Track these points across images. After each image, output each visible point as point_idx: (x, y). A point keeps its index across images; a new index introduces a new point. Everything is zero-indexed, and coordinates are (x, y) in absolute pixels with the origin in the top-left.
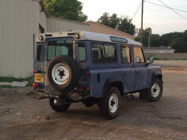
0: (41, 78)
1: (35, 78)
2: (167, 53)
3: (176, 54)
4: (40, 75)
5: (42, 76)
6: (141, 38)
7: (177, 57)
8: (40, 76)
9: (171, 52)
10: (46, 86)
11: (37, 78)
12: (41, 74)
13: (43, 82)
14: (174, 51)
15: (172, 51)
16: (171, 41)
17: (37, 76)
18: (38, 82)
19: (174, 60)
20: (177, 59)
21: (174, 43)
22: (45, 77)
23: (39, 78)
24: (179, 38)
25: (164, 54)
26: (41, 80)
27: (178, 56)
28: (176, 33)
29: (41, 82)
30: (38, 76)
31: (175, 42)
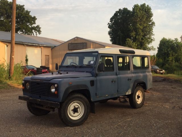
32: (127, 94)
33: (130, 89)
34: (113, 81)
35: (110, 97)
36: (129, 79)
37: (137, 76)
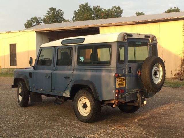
0: (123, 82)
1: (117, 83)
4: (122, 79)
5: (124, 80)
10: (127, 90)
11: (119, 83)
13: (125, 86)
17: (118, 81)
18: (120, 87)
22: (126, 80)
23: (121, 82)
26: (123, 84)
29: (123, 86)
30: (119, 80)
32: (64, 95)
33: (68, 90)
34: (47, 76)
35: (44, 92)
36: (67, 77)
37: (79, 75)
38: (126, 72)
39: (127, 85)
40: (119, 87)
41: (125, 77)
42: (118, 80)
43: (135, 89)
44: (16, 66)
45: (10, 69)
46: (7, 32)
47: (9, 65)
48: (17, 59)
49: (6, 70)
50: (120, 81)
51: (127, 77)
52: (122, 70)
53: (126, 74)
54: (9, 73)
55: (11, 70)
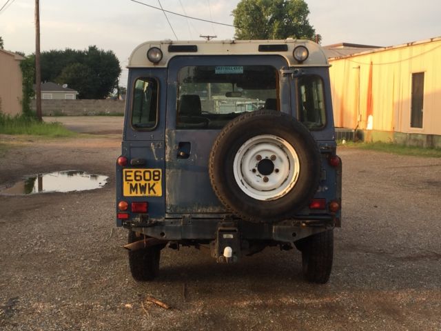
0: (152, 182)
1: (125, 183)
2: (62, 100)
3: (83, 101)
4: (147, 174)
5: (155, 176)
6: (37, 61)
7: (85, 110)
8: (147, 177)
9: (69, 98)
10: (171, 206)
11: (134, 183)
12: (152, 170)
13: (159, 193)
14: (77, 95)
15: (72, 95)
16: (61, 72)
17: (133, 178)
18: (139, 194)
19: (79, 116)
20: (86, 115)
21: (66, 76)
22: (167, 179)
23: (143, 183)
24: (78, 64)
25: (54, 101)
26: (151, 188)
27: (86, 107)
28: (69, 52)
29: (152, 193)
30: (136, 176)
31: (70, 74)
38: (166, 156)
39: (167, 192)
40: (134, 194)
41: (160, 170)
42: (132, 174)
43: (207, 206)
44: (421, 127)
45: (410, 134)
46: (408, 45)
47: (409, 125)
48: (424, 111)
49: (404, 136)
50: (138, 178)
51: (167, 170)
52: (149, 147)
53: (167, 160)
54: (408, 144)
55: (412, 137)
